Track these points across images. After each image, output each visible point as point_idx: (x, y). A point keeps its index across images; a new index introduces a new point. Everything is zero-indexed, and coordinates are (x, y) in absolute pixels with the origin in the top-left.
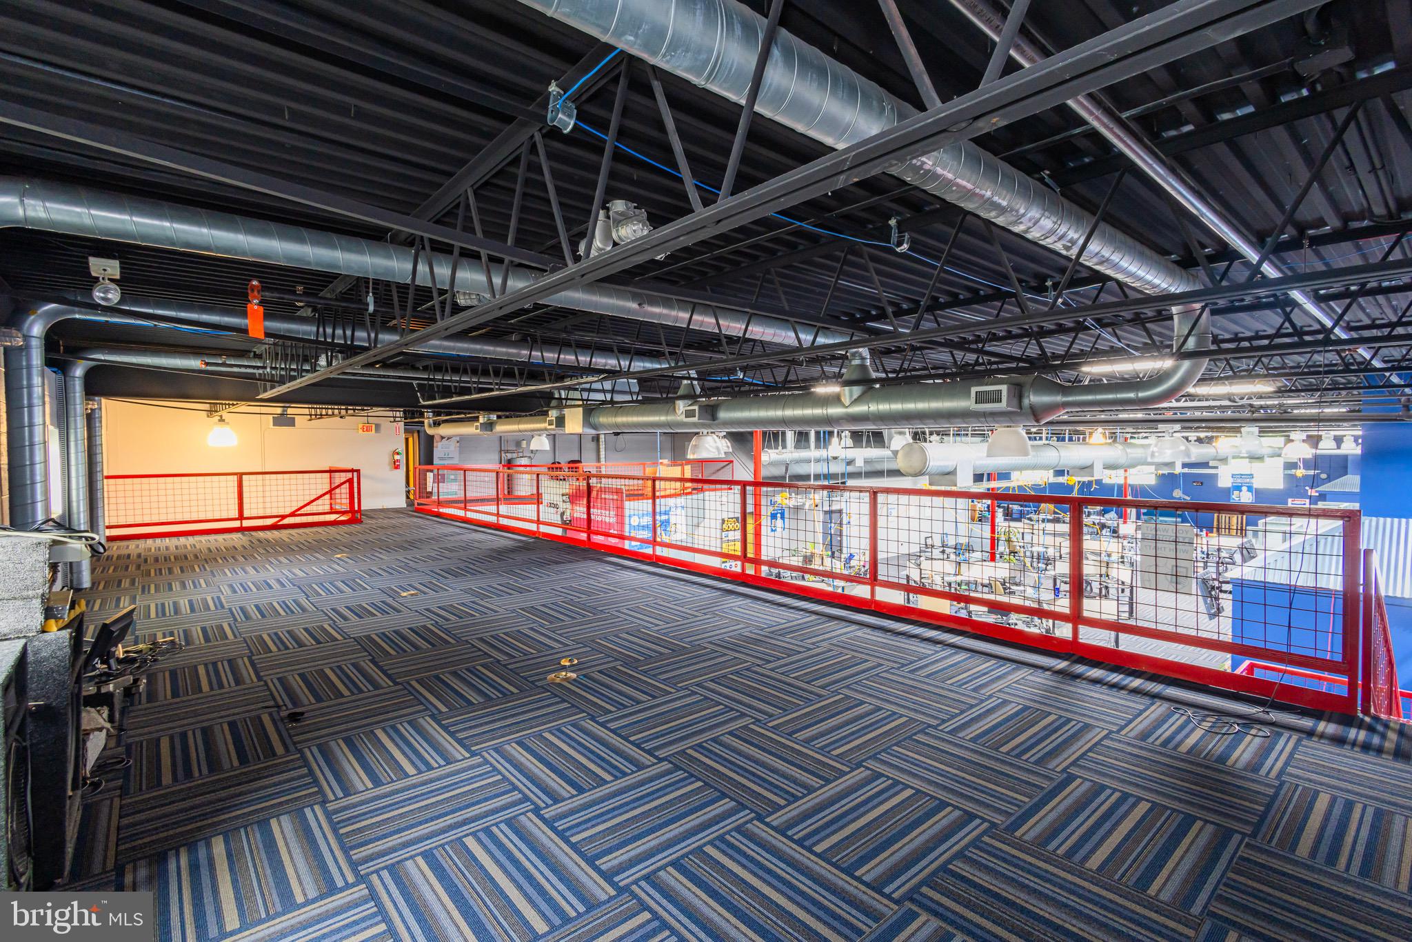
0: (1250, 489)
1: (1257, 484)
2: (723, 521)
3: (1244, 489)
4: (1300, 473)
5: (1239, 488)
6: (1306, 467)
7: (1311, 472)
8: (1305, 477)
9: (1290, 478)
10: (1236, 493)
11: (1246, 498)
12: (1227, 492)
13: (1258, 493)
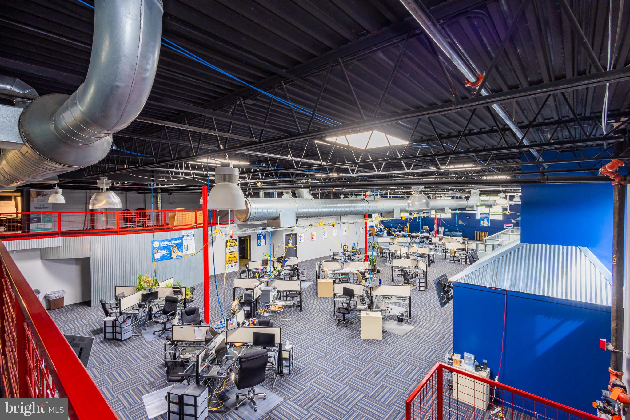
0: (488, 220)
1: (491, 217)
2: (227, 241)
3: (486, 220)
4: (508, 212)
5: (483, 220)
6: (511, 210)
7: (513, 212)
8: (510, 214)
9: (504, 215)
10: (482, 222)
11: (486, 224)
12: (479, 221)
13: (492, 222)
